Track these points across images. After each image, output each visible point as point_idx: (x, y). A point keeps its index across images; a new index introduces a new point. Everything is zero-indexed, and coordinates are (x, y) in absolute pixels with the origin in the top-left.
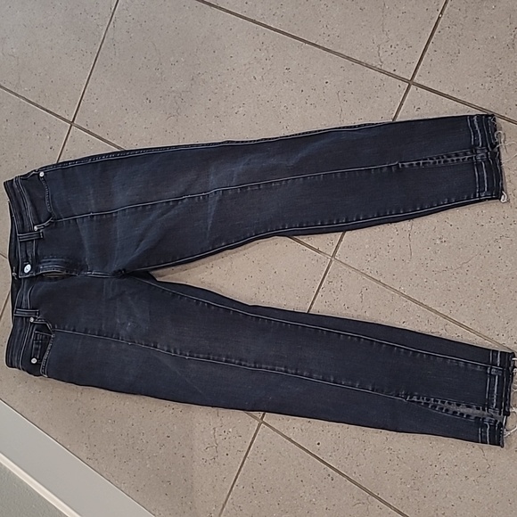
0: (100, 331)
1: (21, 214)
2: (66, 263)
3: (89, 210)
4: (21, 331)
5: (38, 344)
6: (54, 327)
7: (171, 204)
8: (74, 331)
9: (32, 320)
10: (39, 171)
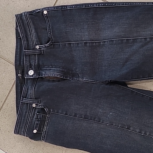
0: (85, 115)
1: (26, 37)
2: (62, 71)
3: (83, 39)
4: (26, 112)
5: (38, 121)
6: (50, 111)
7: (148, 40)
8: (66, 114)
9: (34, 105)
10: (43, 10)
